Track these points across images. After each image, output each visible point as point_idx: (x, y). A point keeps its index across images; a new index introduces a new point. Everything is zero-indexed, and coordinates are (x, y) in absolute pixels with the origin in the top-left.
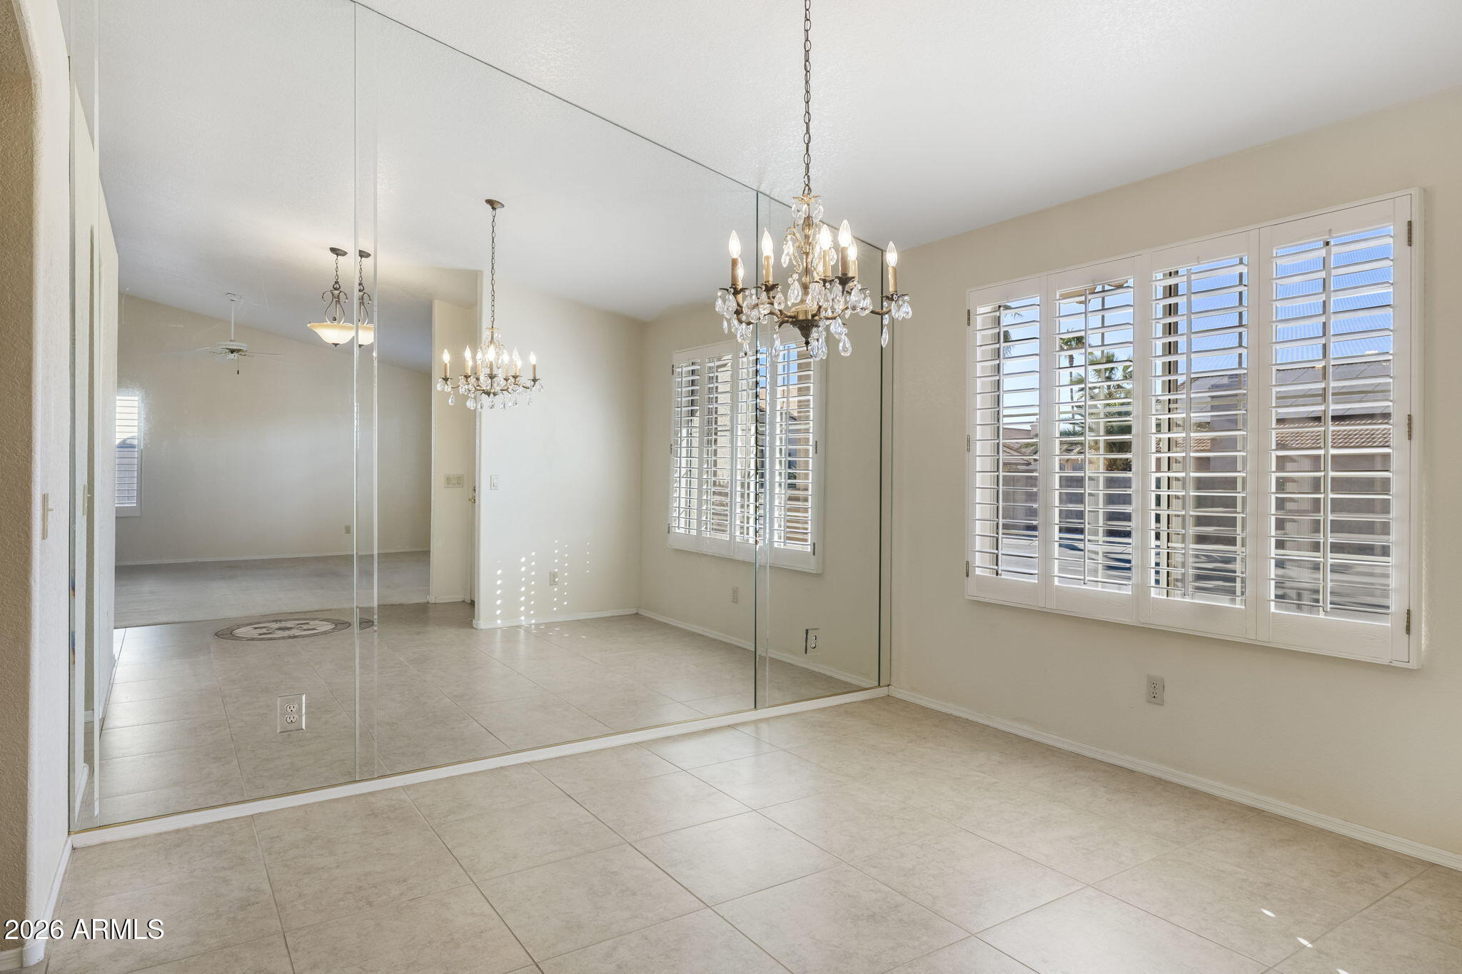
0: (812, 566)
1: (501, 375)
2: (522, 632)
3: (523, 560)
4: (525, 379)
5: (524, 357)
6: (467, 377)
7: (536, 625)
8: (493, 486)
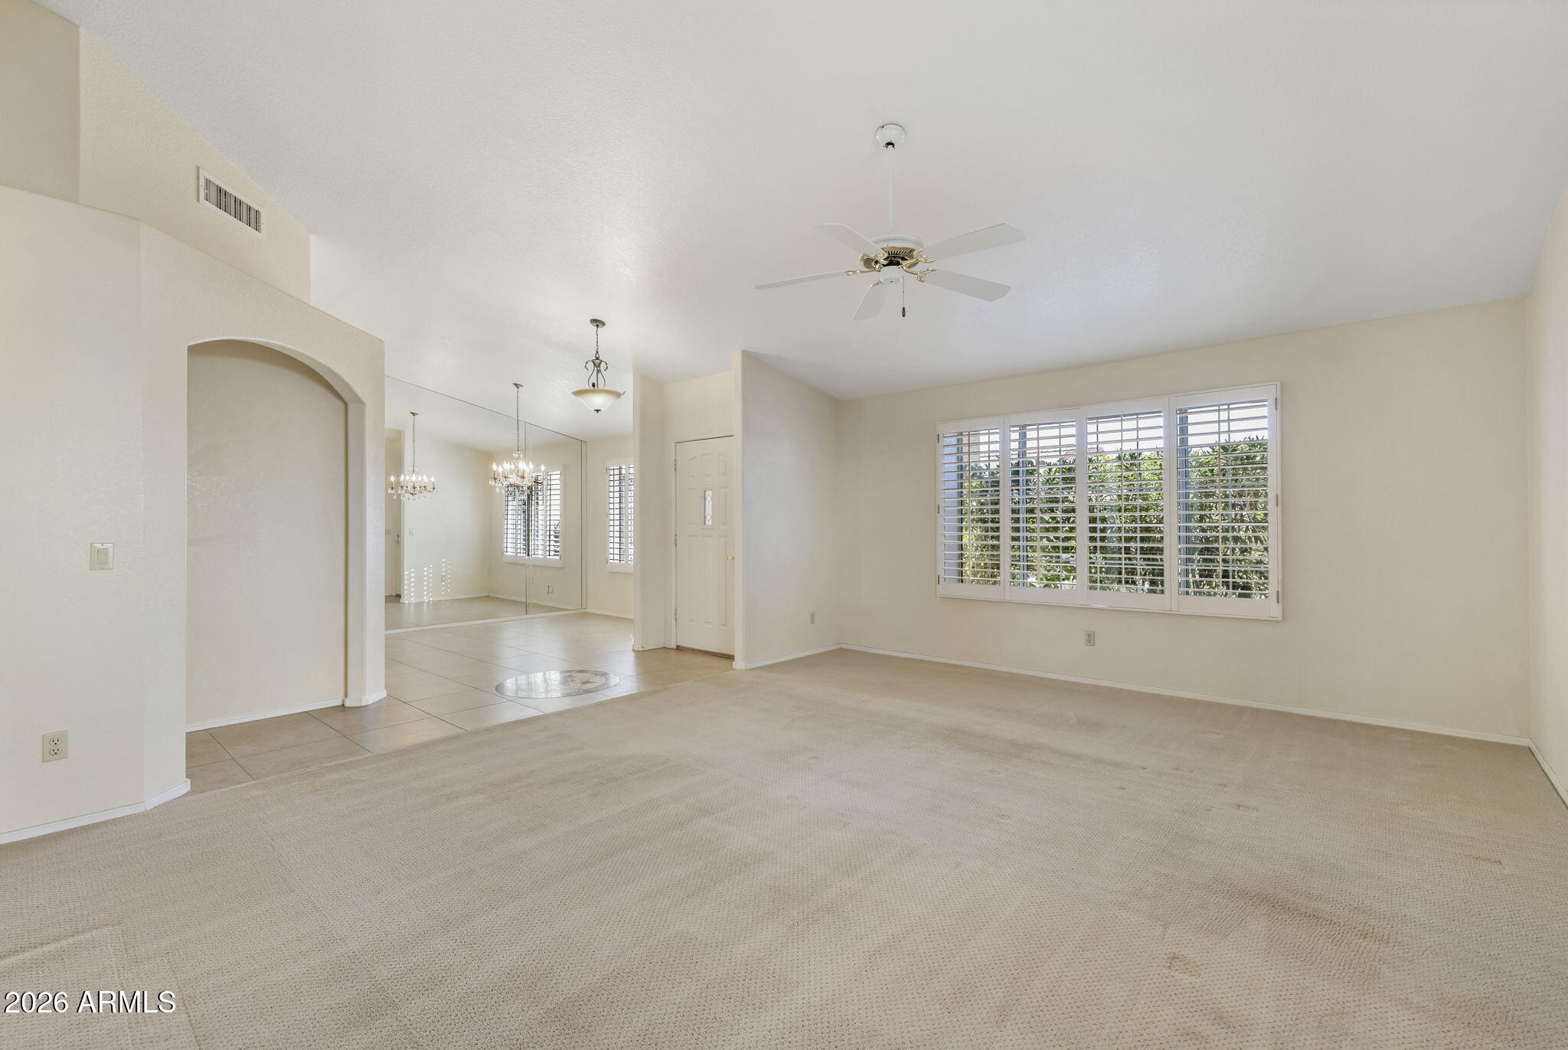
0: (559, 565)
1: (417, 485)
2: (425, 604)
3: (426, 569)
4: (429, 488)
5: (429, 478)
6: (402, 487)
7: (433, 601)
8: (411, 533)
